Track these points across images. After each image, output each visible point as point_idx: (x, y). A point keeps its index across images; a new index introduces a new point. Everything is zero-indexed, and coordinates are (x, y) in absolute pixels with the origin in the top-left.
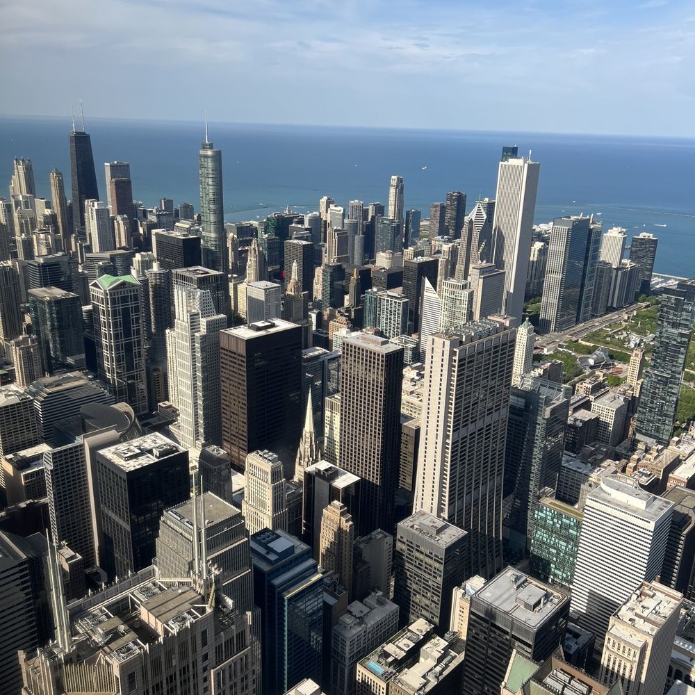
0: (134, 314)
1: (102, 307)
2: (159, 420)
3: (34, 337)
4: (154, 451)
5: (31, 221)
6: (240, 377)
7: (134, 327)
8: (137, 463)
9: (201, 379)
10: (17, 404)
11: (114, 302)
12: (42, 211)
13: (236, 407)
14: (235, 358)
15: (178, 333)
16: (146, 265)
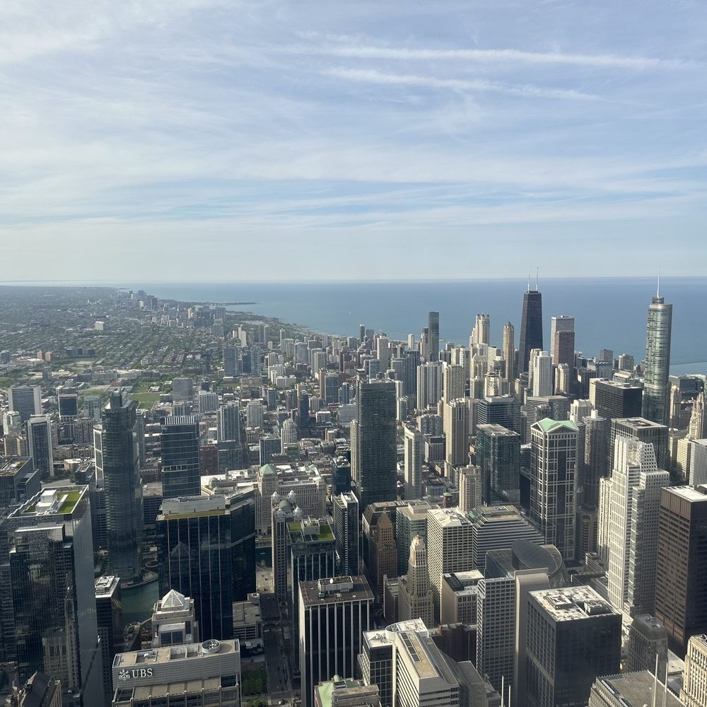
0: (570, 458)
1: (541, 448)
2: (585, 570)
3: (478, 467)
4: (586, 605)
5: (484, 366)
6: (682, 543)
7: (568, 471)
8: (567, 615)
9: (635, 536)
10: (459, 527)
11: (551, 444)
12: (493, 357)
13: (674, 576)
14: (677, 520)
15: (615, 484)
16: (584, 412)
